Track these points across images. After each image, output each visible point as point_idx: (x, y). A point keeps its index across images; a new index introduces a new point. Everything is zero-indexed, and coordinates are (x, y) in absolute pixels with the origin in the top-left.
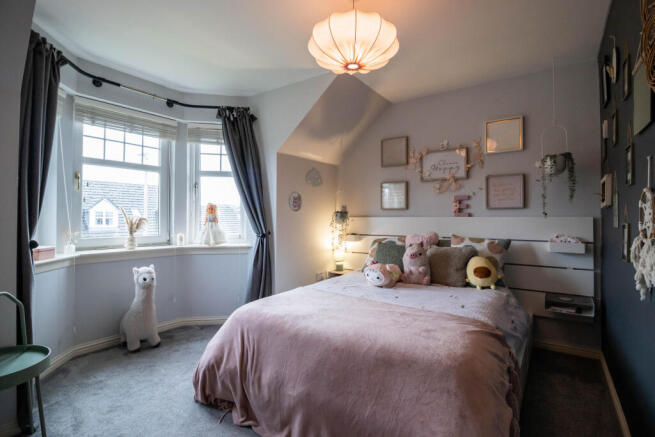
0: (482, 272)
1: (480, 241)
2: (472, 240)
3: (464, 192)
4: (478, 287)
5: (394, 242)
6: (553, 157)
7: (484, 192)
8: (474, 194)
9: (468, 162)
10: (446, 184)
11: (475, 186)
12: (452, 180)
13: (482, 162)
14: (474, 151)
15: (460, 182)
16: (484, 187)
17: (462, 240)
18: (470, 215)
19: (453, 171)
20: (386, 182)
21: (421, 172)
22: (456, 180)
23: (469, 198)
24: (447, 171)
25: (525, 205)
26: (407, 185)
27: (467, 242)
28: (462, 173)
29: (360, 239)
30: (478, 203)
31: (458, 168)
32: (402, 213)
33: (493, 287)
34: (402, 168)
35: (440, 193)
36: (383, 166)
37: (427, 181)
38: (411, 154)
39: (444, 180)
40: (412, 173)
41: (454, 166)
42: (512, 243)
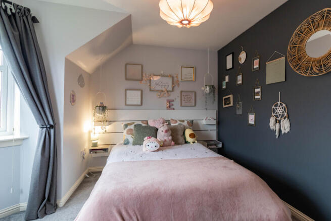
0: (192, 136)
1: (183, 121)
2: (180, 121)
3: (171, 98)
4: (191, 143)
5: (140, 125)
6: (209, 86)
7: (179, 98)
8: (175, 99)
9: (173, 84)
10: (162, 93)
11: (176, 95)
12: (166, 91)
13: (179, 84)
14: (175, 79)
15: (170, 93)
16: (179, 95)
17: (176, 122)
18: (174, 109)
19: (166, 87)
20: (128, 90)
21: (150, 85)
22: (168, 91)
23: (173, 101)
24: (163, 87)
25: (195, 105)
26: (142, 91)
27: (179, 122)
28: (170, 89)
29: (110, 124)
30: (177, 103)
31: (168, 86)
32: (138, 107)
33: (196, 142)
34: (138, 82)
35: (160, 98)
36: (127, 79)
37: (153, 91)
38: (144, 75)
39: (162, 91)
40: (144, 85)
41: (166, 84)
42: (194, 121)
